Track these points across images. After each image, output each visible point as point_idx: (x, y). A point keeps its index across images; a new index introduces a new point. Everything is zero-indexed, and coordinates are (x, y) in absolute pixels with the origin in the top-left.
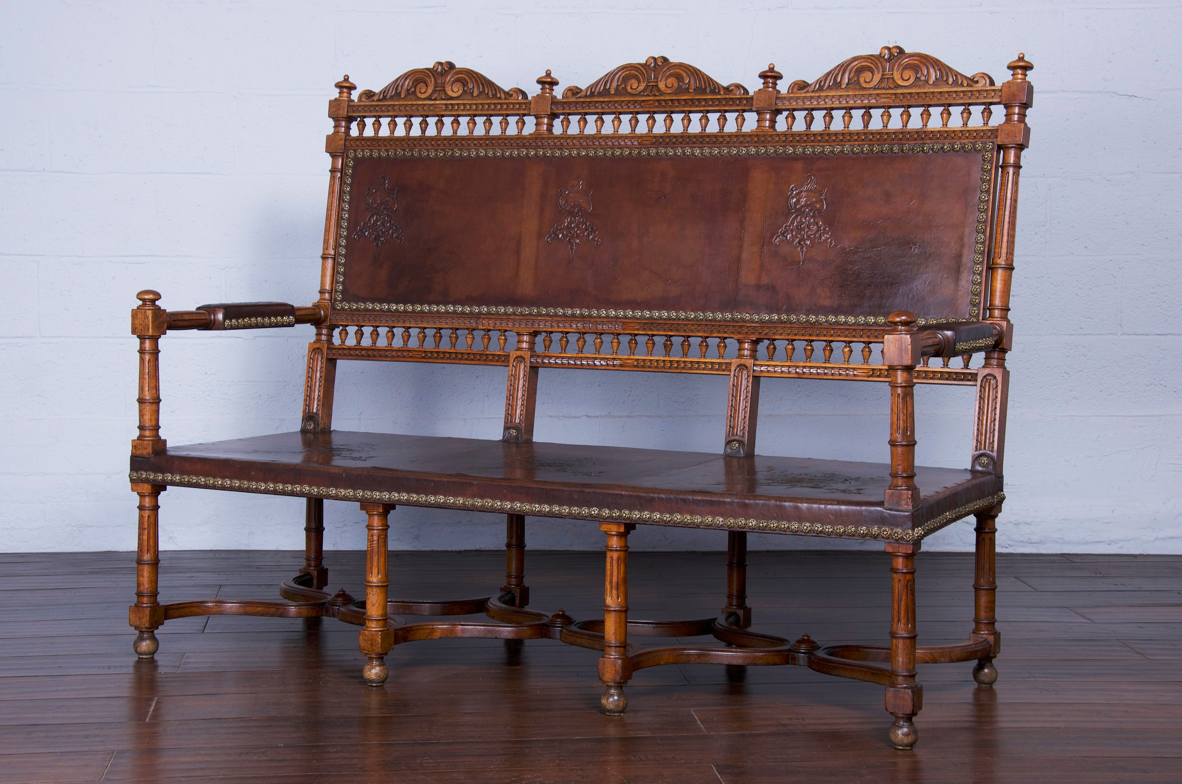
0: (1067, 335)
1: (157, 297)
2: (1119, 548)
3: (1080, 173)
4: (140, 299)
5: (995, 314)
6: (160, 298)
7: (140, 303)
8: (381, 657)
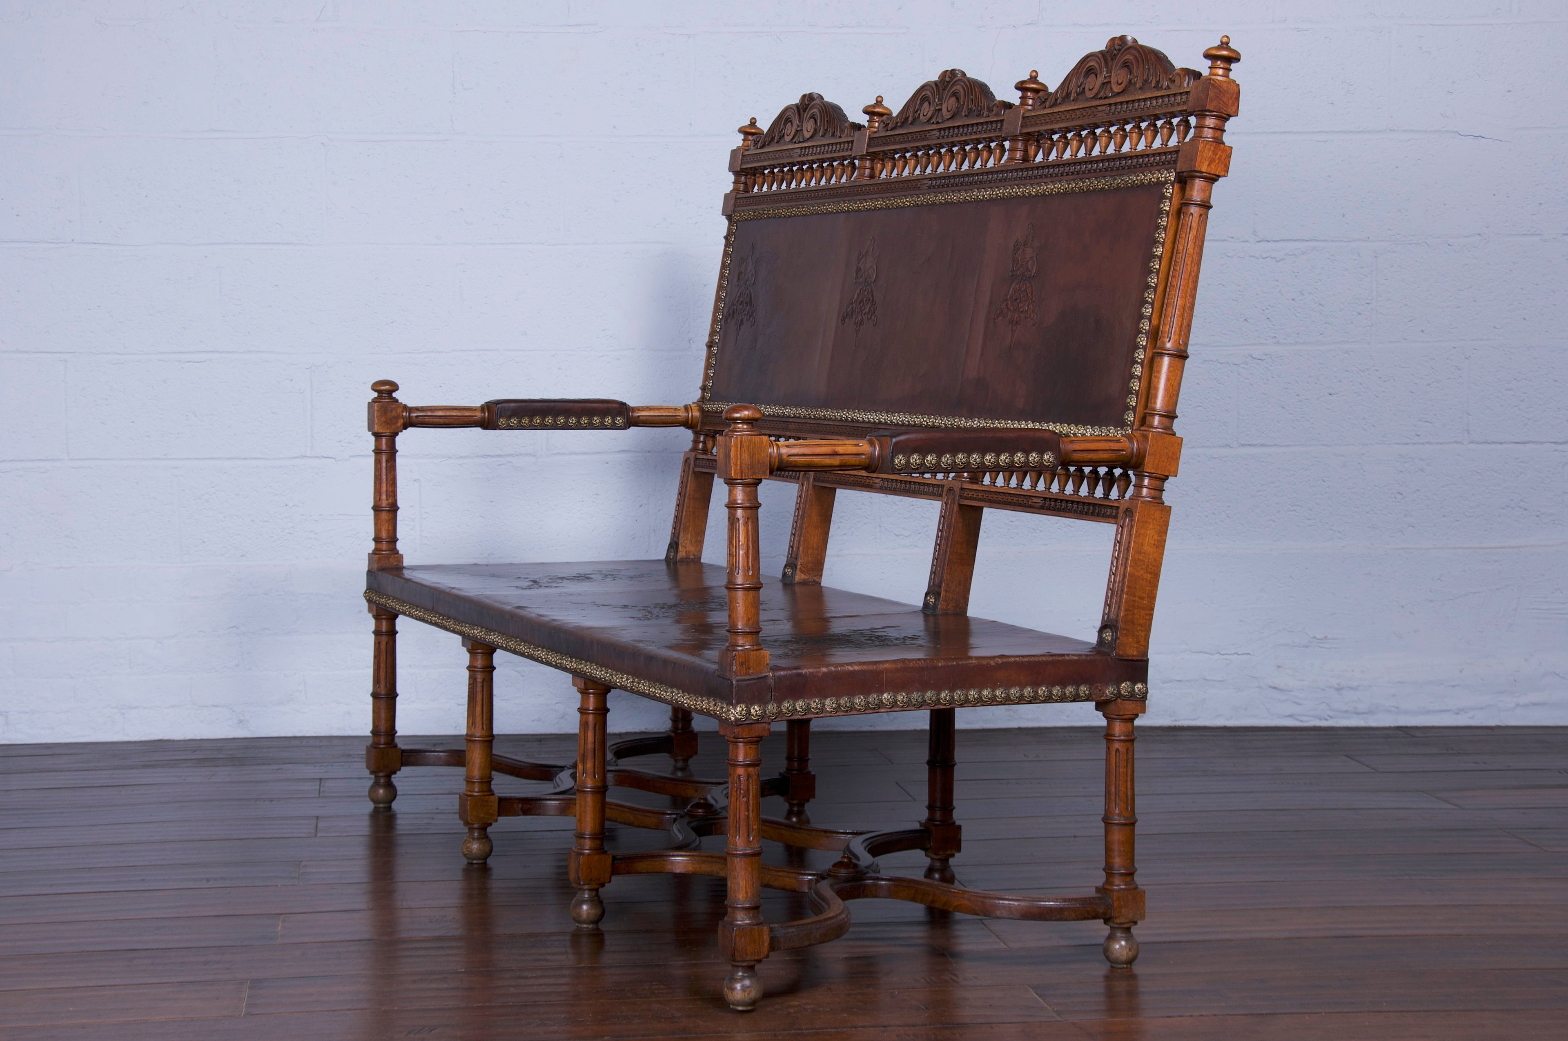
0: (1399, 444)
1: (394, 388)
2: (1470, 718)
3: (1413, 236)
4: (376, 391)
5: (1153, 422)
6: (397, 389)
7: (376, 395)
8: (483, 828)
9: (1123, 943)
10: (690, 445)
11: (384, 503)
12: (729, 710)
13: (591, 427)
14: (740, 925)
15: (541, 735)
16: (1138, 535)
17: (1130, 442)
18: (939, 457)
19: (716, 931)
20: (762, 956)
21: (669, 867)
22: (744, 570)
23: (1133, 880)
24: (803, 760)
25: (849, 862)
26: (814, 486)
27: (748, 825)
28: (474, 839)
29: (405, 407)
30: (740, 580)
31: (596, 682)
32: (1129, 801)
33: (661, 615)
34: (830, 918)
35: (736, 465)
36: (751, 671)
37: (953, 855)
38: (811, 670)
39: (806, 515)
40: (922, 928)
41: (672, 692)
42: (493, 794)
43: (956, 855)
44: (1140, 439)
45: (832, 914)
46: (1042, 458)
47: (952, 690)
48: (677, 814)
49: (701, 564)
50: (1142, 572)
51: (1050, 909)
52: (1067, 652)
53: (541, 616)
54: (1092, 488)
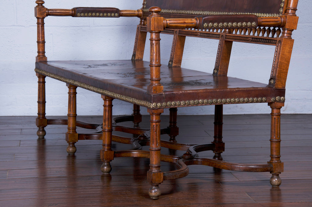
4: (37, 3)
5: (289, 12)
6: (44, 3)
7: (37, 5)
8: (73, 144)
9: (276, 179)
10: (139, 23)
11: (41, 40)
12: (150, 105)
13: (107, 16)
14: (154, 172)
15: (92, 116)
16: (283, 49)
17: (281, 18)
18: (218, 24)
19: (146, 175)
20: (161, 182)
21: (132, 155)
22: (155, 60)
23: (280, 159)
24: (175, 123)
25: (189, 153)
26: (179, 36)
27: (156, 141)
28: (70, 147)
29: (47, 9)
30: (154, 63)
31: (109, 97)
32: (278, 135)
33: (130, 76)
34: (183, 170)
35: (153, 26)
36: (157, 92)
37: (222, 152)
38: (177, 92)
39: (176, 45)
40: (212, 175)
41: (133, 99)
42: (76, 133)
43: (223, 152)
44: (284, 17)
45: (183, 169)
46: (252, 24)
47: (221, 99)
48: (135, 139)
49: (143, 61)
50: (284, 61)
51: (253, 168)
52: (259, 87)
53: (91, 76)
54: (268, 34)
